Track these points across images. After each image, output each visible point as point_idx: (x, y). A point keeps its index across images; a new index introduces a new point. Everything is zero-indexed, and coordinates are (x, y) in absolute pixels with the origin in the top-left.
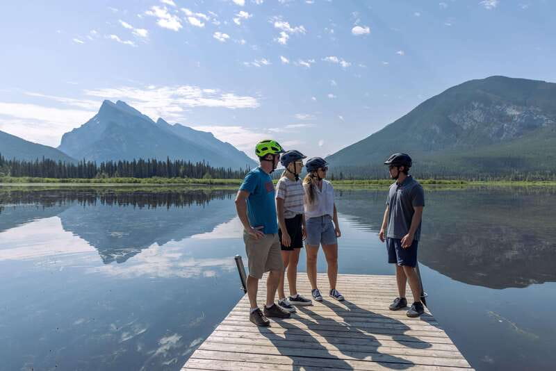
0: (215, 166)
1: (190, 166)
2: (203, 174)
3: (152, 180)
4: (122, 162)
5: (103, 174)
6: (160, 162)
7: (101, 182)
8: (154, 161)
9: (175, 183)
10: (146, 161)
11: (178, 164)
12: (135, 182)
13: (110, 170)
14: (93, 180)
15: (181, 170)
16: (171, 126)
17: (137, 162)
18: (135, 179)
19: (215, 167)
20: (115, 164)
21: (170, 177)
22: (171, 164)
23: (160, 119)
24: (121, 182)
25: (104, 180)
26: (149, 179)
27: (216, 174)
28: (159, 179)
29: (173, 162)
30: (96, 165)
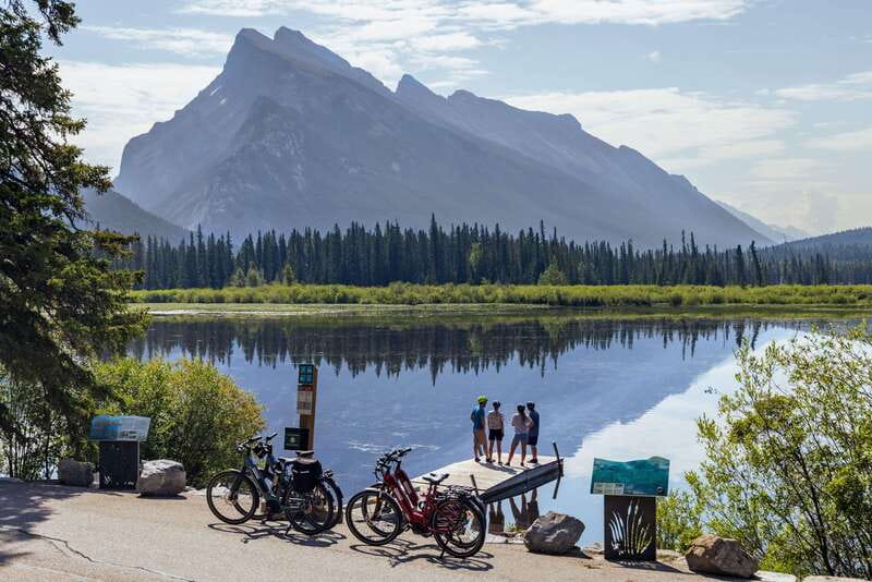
0: (580, 236)
1: (500, 241)
2: (541, 268)
3: (387, 291)
4: (303, 234)
5: (252, 272)
6: (409, 233)
7: (250, 300)
8: (393, 231)
9: (455, 301)
10: (370, 229)
11: (464, 237)
12: (344, 300)
13: (270, 259)
14: (226, 292)
15: (472, 257)
16: (441, 98)
17: (344, 233)
18: (342, 288)
19: (580, 243)
20: (282, 241)
21: (441, 281)
22: (443, 235)
23: (407, 81)
24: (305, 301)
25: (258, 292)
26: (380, 291)
27: (581, 267)
28: (409, 290)
29: (447, 231)
30: (230, 246)
